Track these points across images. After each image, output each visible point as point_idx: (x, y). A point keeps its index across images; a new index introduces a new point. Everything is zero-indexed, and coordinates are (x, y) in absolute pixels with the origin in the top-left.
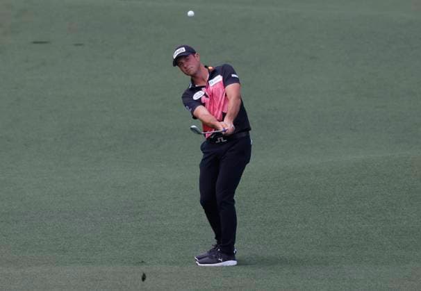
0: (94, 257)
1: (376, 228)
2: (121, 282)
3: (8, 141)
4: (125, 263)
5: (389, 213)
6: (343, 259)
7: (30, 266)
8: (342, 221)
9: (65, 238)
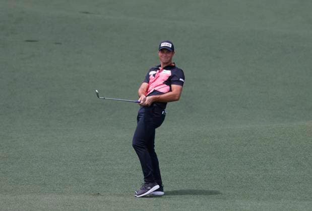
0: (65, 189)
1: (259, 175)
2: (84, 207)
3: (8, 107)
4: (86, 194)
5: (268, 165)
6: (236, 195)
7: (20, 194)
8: (236, 169)
9: (46, 175)
